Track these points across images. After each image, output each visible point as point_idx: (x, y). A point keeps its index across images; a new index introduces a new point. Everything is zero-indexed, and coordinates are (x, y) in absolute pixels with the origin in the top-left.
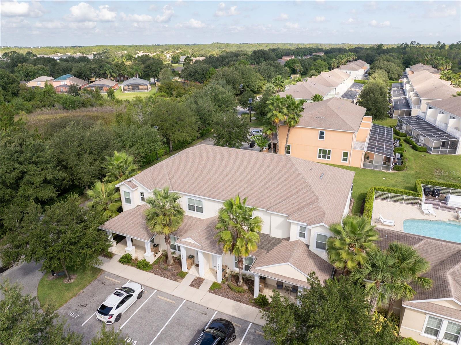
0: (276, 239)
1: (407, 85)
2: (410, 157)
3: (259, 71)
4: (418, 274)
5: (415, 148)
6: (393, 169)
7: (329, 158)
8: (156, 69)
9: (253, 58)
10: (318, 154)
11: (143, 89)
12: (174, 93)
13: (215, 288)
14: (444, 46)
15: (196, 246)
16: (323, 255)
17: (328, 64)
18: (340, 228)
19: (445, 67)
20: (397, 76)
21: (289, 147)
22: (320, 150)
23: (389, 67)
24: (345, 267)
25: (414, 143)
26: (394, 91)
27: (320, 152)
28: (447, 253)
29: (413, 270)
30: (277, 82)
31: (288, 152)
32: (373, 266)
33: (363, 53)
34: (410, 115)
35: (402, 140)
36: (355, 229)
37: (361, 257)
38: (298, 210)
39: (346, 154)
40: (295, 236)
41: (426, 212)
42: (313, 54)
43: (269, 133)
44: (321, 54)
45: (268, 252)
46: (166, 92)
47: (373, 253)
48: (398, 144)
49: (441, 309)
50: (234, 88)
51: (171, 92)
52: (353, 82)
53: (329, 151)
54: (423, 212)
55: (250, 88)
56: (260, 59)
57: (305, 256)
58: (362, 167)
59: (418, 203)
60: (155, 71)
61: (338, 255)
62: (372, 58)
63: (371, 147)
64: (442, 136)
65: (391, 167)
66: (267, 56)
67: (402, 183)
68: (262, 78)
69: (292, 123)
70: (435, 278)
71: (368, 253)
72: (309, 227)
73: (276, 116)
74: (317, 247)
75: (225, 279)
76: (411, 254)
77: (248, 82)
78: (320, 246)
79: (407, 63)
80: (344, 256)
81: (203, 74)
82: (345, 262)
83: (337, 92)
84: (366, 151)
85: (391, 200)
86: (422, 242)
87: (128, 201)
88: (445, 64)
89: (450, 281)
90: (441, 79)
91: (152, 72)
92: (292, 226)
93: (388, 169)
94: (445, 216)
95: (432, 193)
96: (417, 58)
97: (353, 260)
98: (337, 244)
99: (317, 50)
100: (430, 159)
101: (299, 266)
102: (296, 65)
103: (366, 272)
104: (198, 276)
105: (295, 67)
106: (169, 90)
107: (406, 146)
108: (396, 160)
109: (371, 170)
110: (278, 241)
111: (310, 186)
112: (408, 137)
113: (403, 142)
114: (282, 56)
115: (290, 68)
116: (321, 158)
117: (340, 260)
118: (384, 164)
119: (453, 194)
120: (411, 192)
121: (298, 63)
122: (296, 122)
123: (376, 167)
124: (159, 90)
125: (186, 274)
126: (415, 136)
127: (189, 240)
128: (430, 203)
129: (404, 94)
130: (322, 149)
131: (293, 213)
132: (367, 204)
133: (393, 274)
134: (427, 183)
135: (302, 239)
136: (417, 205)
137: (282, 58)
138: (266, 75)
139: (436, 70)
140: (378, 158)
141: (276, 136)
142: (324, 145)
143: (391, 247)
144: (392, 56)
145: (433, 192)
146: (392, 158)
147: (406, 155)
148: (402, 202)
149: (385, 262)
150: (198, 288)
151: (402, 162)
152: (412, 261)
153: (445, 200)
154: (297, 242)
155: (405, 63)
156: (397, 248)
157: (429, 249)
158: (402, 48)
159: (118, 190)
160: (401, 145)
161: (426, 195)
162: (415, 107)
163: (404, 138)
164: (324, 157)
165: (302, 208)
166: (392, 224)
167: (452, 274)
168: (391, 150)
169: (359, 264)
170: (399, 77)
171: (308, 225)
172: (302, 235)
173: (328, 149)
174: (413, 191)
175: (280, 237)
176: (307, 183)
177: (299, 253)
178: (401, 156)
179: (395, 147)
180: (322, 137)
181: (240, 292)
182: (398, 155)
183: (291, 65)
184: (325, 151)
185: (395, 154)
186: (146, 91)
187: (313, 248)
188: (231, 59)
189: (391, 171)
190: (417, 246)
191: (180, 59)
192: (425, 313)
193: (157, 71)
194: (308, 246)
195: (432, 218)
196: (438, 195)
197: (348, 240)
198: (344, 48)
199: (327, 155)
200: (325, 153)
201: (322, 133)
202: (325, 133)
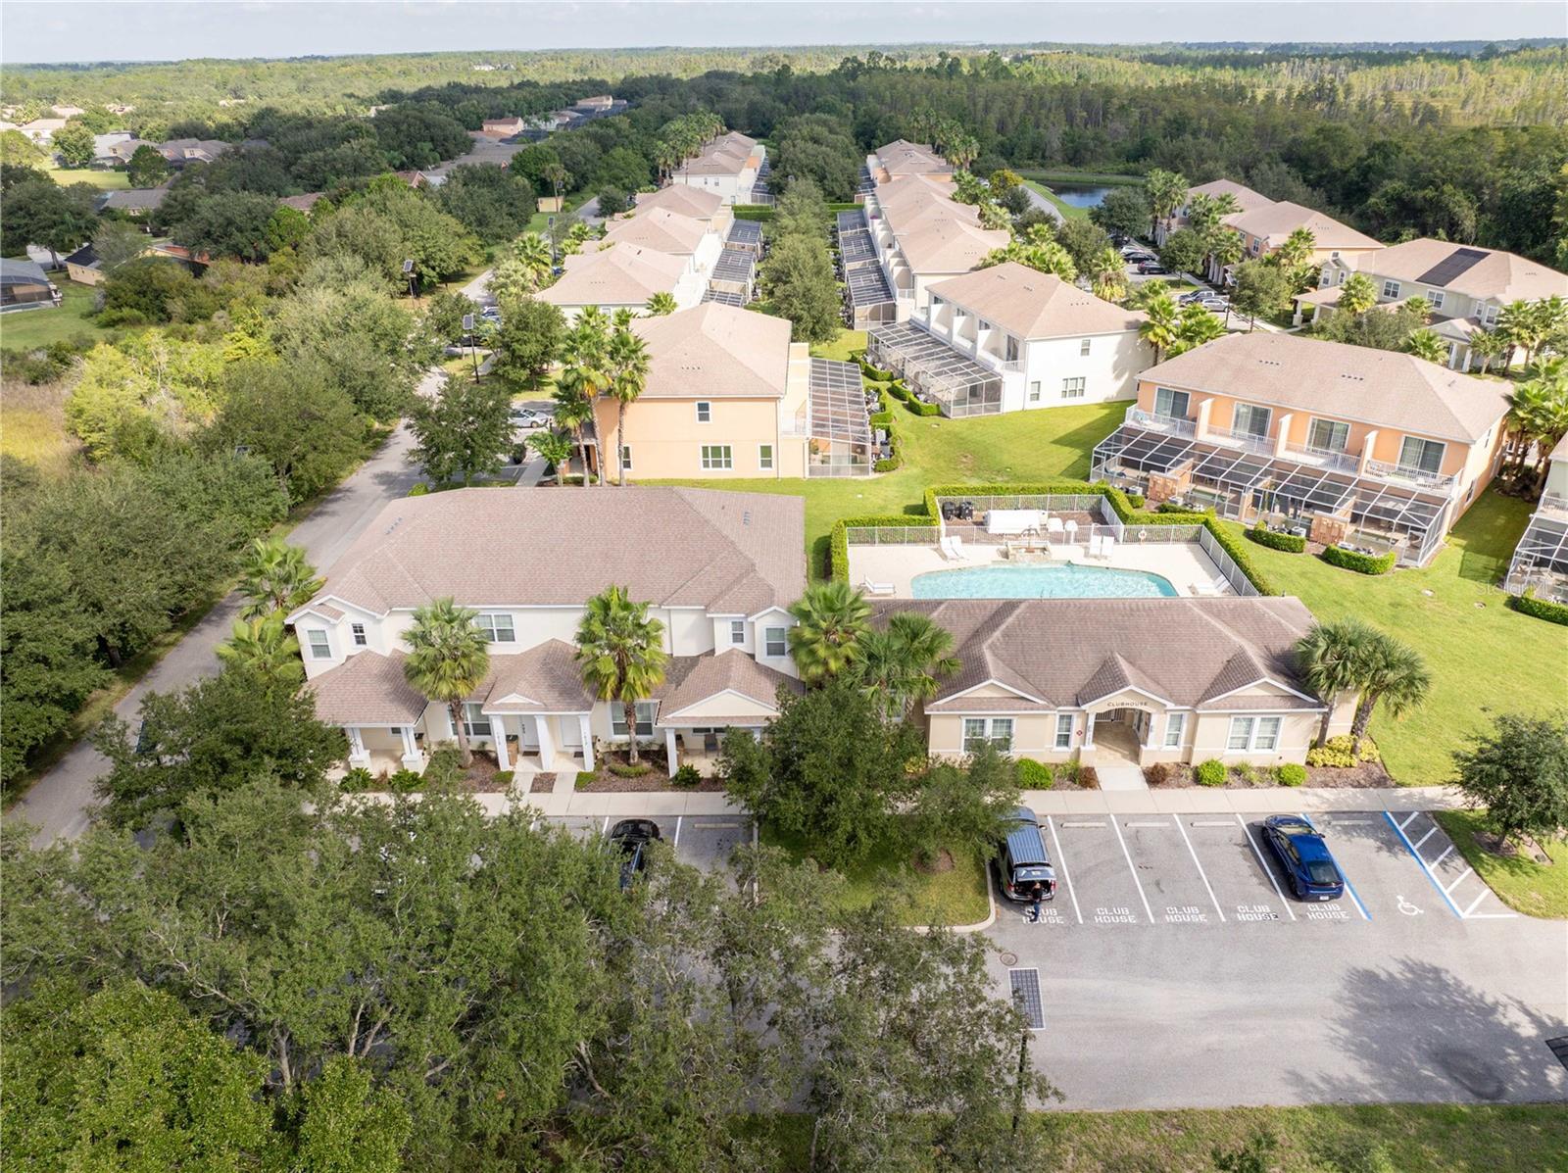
0: (686, 658)
1: (877, 221)
2: (908, 434)
3: (445, 204)
4: (939, 656)
5: (913, 408)
6: (875, 470)
7: (728, 464)
8: (55, 217)
9: (395, 144)
10: (701, 459)
11: (29, 298)
12: (176, 306)
13: (583, 783)
14: (955, 64)
15: (530, 707)
16: (784, 665)
17: (645, 156)
18: (806, 606)
19: (962, 155)
20: (847, 188)
21: (627, 449)
22: (705, 449)
23: (821, 162)
24: (827, 671)
25: (912, 396)
26: (847, 241)
27: (705, 455)
28: (982, 616)
29: (930, 651)
30: (529, 251)
31: (627, 465)
32: (871, 657)
33: (737, 100)
34: (894, 318)
35: (885, 393)
36: (832, 602)
37: (849, 648)
38: (722, 593)
39: (766, 451)
40: (724, 643)
41: (949, 553)
42: (582, 103)
43: (571, 422)
44: (605, 102)
45: (679, 684)
46: (137, 306)
47: (866, 637)
48: (875, 406)
49: (980, 703)
50: (388, 275)
51: (158, 302)
52: (732, 220)
53: (727, 449)
54: (944, 557)
55: (433, 269)
56: (419, 145)
57: (752, 673)
58: (807, 476)
59: (932, 539)
60: (55, 224)
61: (812, 653)
62: (767, 115)
63: (819, 425)
64: (967, 374)
65: (871, 465)
66: (439, 132)
67: (897, 501)
68: (461, 229)
69: (629, 389)
70: (968, 659)
71: (858, 641)
72: (750, 619)
73: (589, 381)
74: (769, 654)
75: (600, 762)
76: (926, 625)
77: (425, 249)
78: (775, 650)
79: (869, 138)
80: (822, 652)
81: (256, 229)
82: (825, 663)
83: (698, 263)
84: (809, 435)
85: (882, 541)
86: (942, 607)
87: (322, 651)
88: (962, 148)
89: (988, 657)
90: (954, 199)
91: (44, 228)
92: (717, 625)
93: (864, 471)
94: (983, 554)
95: (957, 512)
96: (891, 118)
97: (836, 657)
98: (808, 634)
99: (588, 88)
100: (949, 433)
101: (747, 691)
102: (548, 167)
103: (861, 669)
104: (539, 771)
105: (547, 175)
106: (150, 296)
107: (895, 406)
108: (878, 445)
109: (829, 481)
110: (693, 661)
111: (732, 543)
112: (897, 383)
113: (888, 396)
114: (480, 119)
115: (529, 176)
116: (711, 469)
117: (816, 662)
118: (854, 460)
119: (998, 506)
120: (917, 517)
121: (554, 161)
122: (637, 387)
123: (837, 471)
124: (111, 300)
125: (511, 774)
126: (912, 375)
127: (513, 698)
128: (955, 534)
129: (873, 251)
130: (709, 445)
131: (716, 599)
132: (835, 560)
133: (902, 663)
134: (946, 492)
135: (739, 646)
136: (932, 541)
137: (481, 129)
138: (472, 218)
139: (943, 162)
140: (838, 450)
141: (590, 428)
142: (712, 433)
143: (893, 623)
144: (825, 123)
145: (960, 508)
146: (869, 445)
147: (898, 429)
148: (902, 542)
149: (888, 647)
150: (550, 790)
151: (892, 450)
152: (928, 635)
153: (982, 524)
154: (731, 652)
155: (863, 134)
156: (903, 621)
157: (954, 617)
158: (846, 74)
159: (290, 629)
160: (883, 407)
161: (946, 517)
162: (902, 295)
163: (889, 384)
164: (717, 464)
165: (729, 588)
166: (891, 591)
167: (990, 647)
168: (862, 424)
169: (848, 661)
170: (852, 188)
171: (747, 615)
172: (738, 637)
173: (723, 444)
174: (922, 514)
175: (694, 653)
176: (726, 538)
177: (740, 670)
178: (888, 434)
179: (870, 412)
180: (704, 417)
181: (639, 775)
182: (881, 435)
183: (532, 168)
184: (716, 450)
185: (874, 433)
186: (48, 303)
187: (762, 658)
188: (321, 154)
189: (873, 476)
190: (935, 614)
191: (96, 151)
192: (960, 716)
193: (63, 223)
194: (752, 656)
195: (962, 564)
196: (971, 514)
197: (824, 625)
198: (674, 76)
199: (723, 459)
200: (717, 455)
201: (703, 407)
202: (711, 405)
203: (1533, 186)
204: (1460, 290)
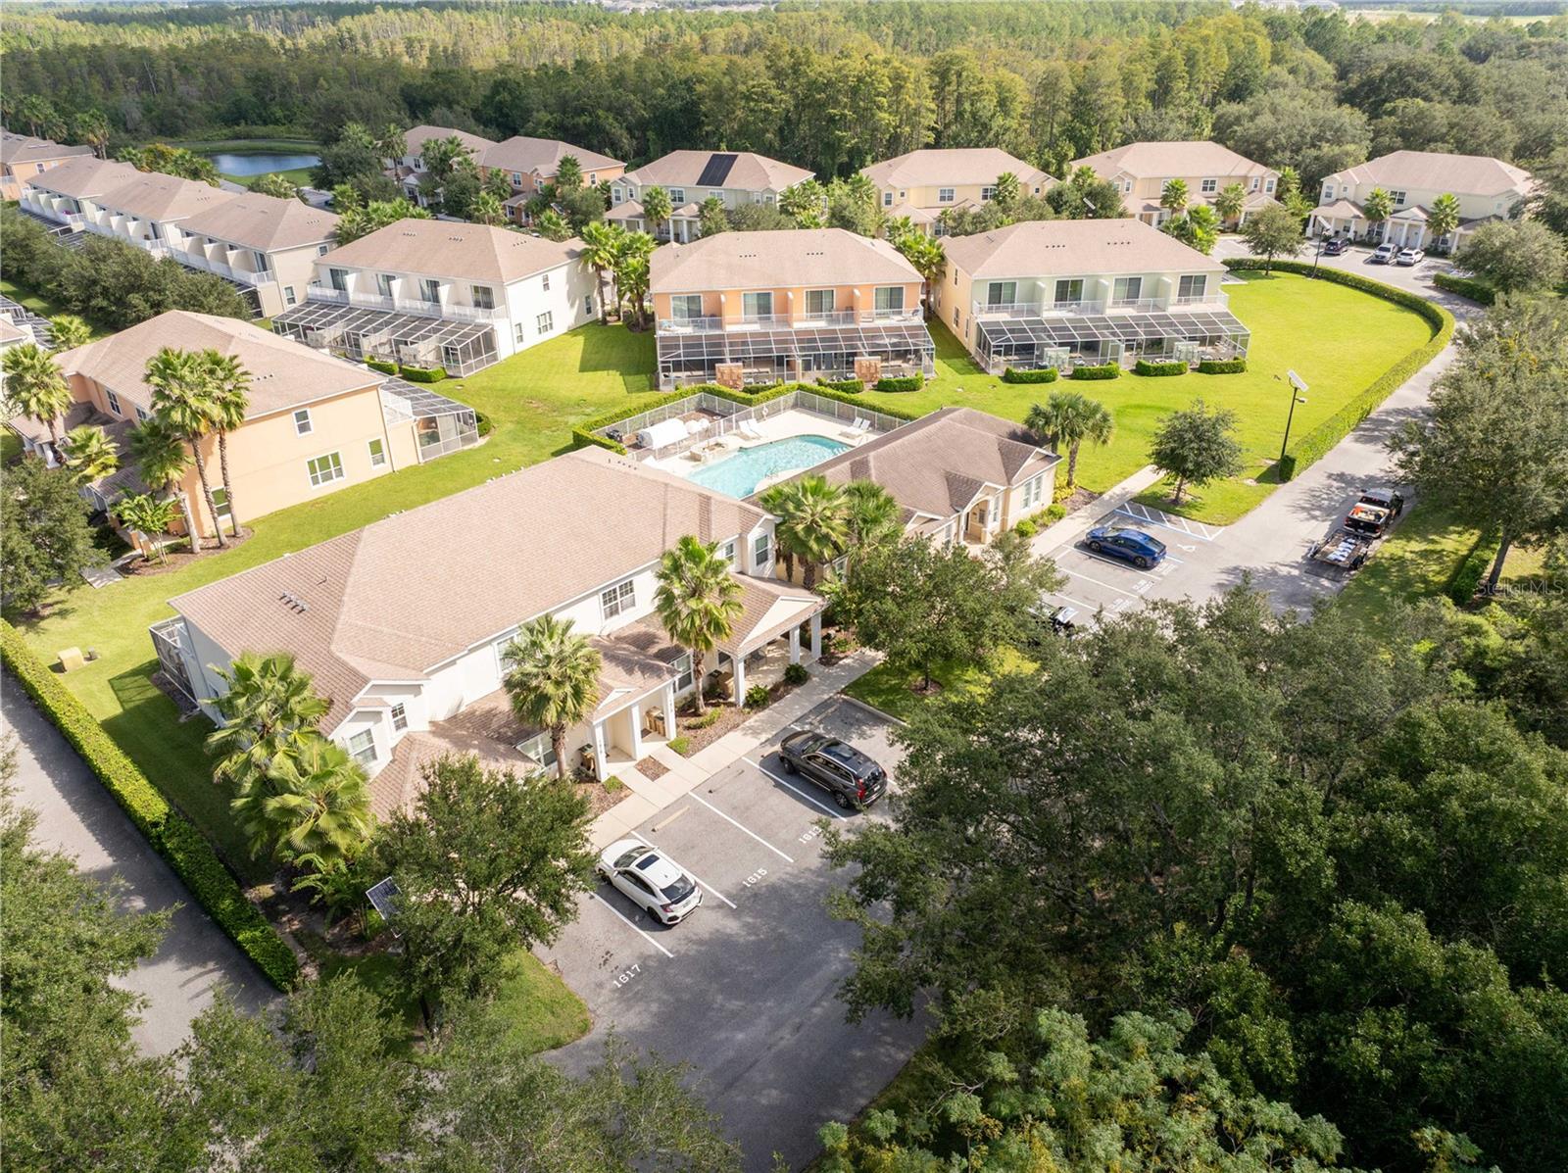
7: (340, 473)
10: (310, 477)
13: (683, 749)
15: (630, 696)
16: (768, 569)
21: (220, 494)
22: (311, 463)
27: (313, 470)
39: (376, 447)
53: (335, 456)
58: (422, 460)
74: (757, 564)
84: (417, 418)
116: (322, 484)
122: (241, 409)
123: (447, 446)
127: (615, 695)
130: (314, 458)
140: (445, 424)
142: (315, 445)
153: (642, 444)
164: (328, 477)
171: (741, 534)
173: (329, 453)
180: (304, 428)
184: (324, 462)
187: (753, 570)
189: (481, 441)
199: (333, 469)
200: (325, 466)
201: (302, 416)
202: (308, 410)
203: (679, 103)
204: (736, 187)
